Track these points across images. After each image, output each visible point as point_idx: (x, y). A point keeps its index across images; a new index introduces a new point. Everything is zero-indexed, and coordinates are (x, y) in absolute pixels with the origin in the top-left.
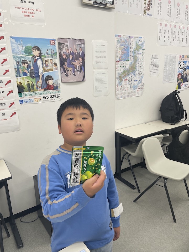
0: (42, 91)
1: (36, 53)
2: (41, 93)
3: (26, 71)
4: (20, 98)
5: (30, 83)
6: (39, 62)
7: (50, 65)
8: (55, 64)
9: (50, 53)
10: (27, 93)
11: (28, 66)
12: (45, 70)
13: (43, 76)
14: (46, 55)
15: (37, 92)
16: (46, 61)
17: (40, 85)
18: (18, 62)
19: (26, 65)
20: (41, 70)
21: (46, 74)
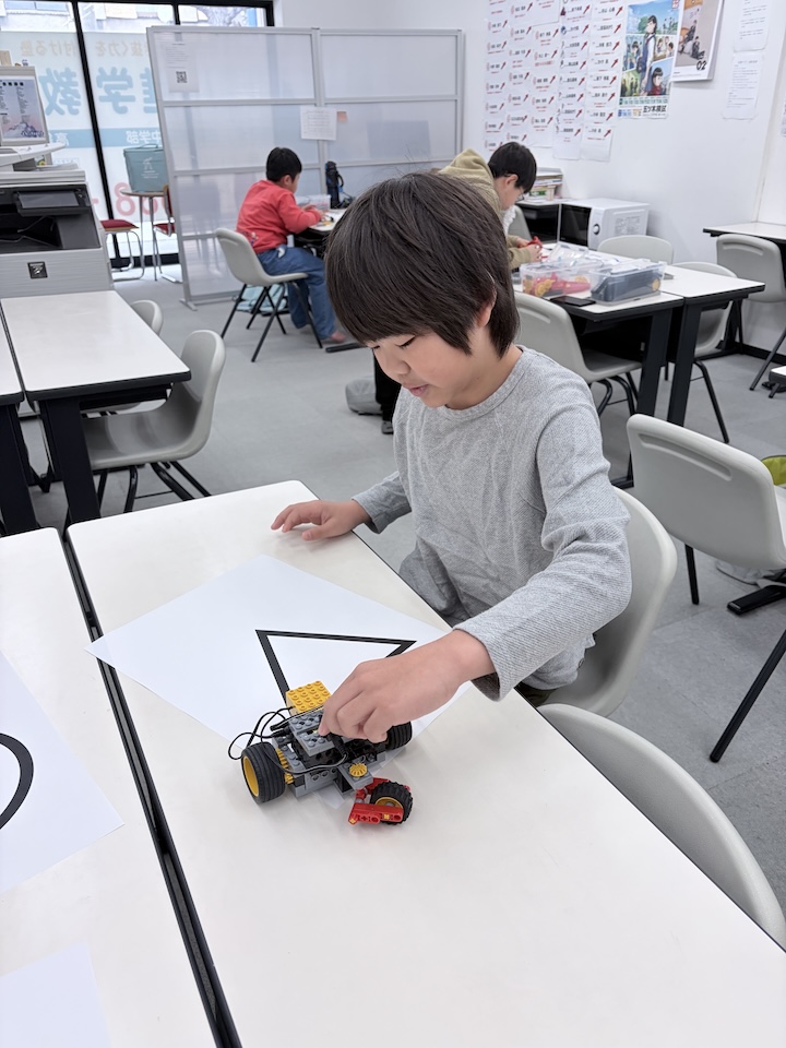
0: (644, 97)
1: (650, 27)
2: (643, 100)
3: (634, 61)
4: (619, 107)
5: (634, 81)
6: (652, 42)
7: (663, 47)
8: (671, 45)
9: (668, 26)
10: (626, 99)
11: (638, 52)
12: (655, 59)
13: (651, 69)
14: (662, 30)
15: (638, 98)
16: (660, 41)
17: (644, 85)
18: (629, 46)
19: (636, 49)
20: (650, 58)
21: (655, 65)
